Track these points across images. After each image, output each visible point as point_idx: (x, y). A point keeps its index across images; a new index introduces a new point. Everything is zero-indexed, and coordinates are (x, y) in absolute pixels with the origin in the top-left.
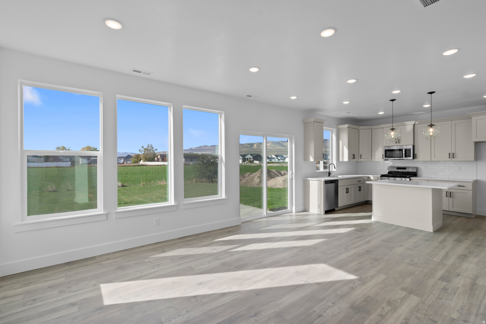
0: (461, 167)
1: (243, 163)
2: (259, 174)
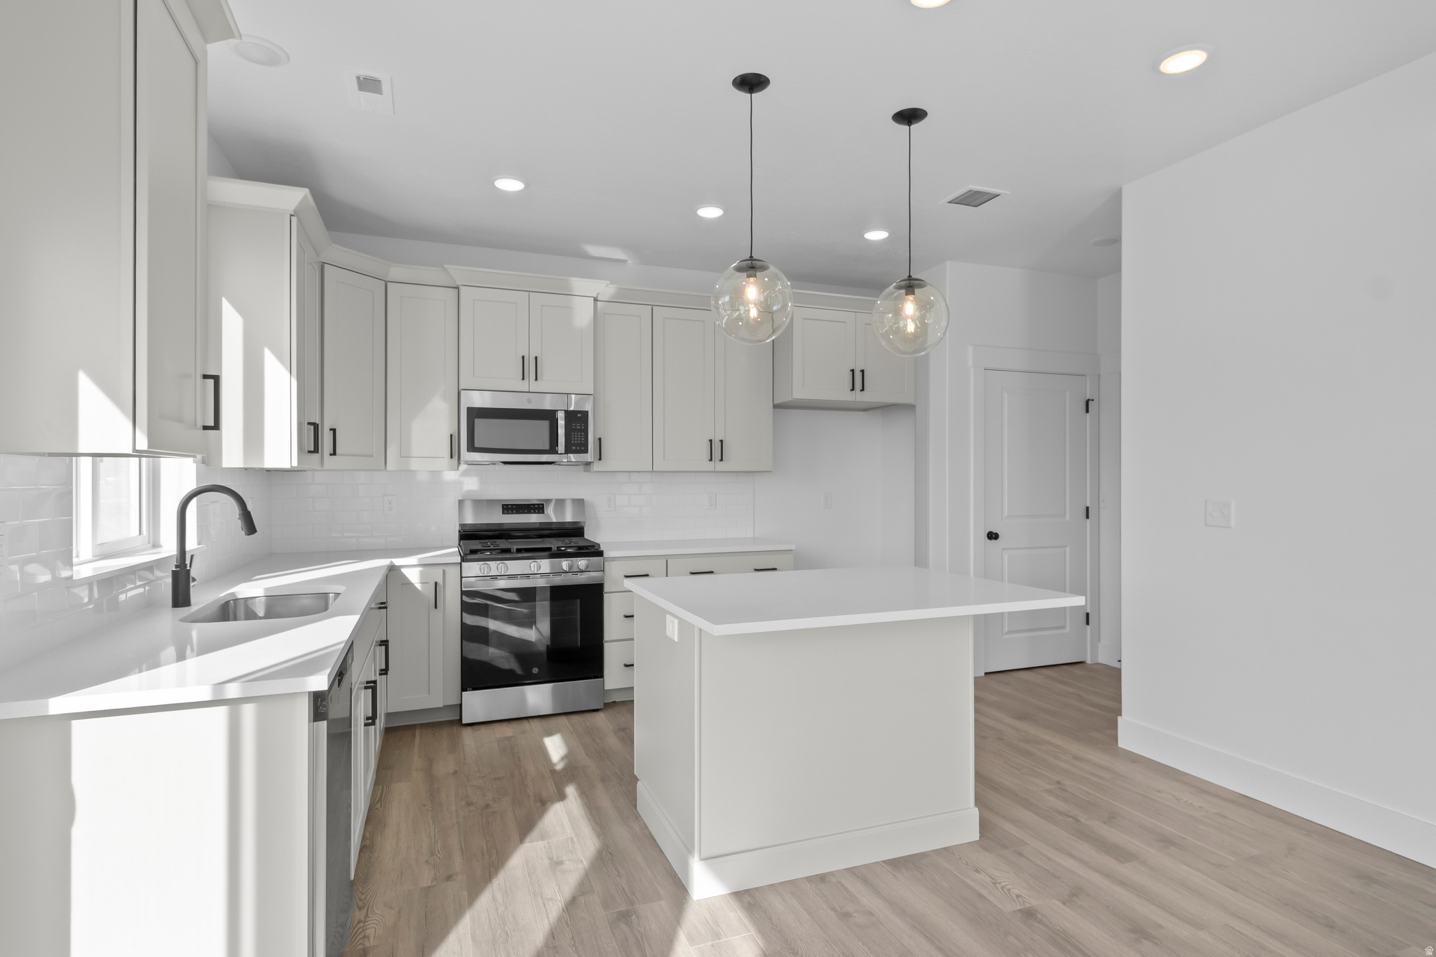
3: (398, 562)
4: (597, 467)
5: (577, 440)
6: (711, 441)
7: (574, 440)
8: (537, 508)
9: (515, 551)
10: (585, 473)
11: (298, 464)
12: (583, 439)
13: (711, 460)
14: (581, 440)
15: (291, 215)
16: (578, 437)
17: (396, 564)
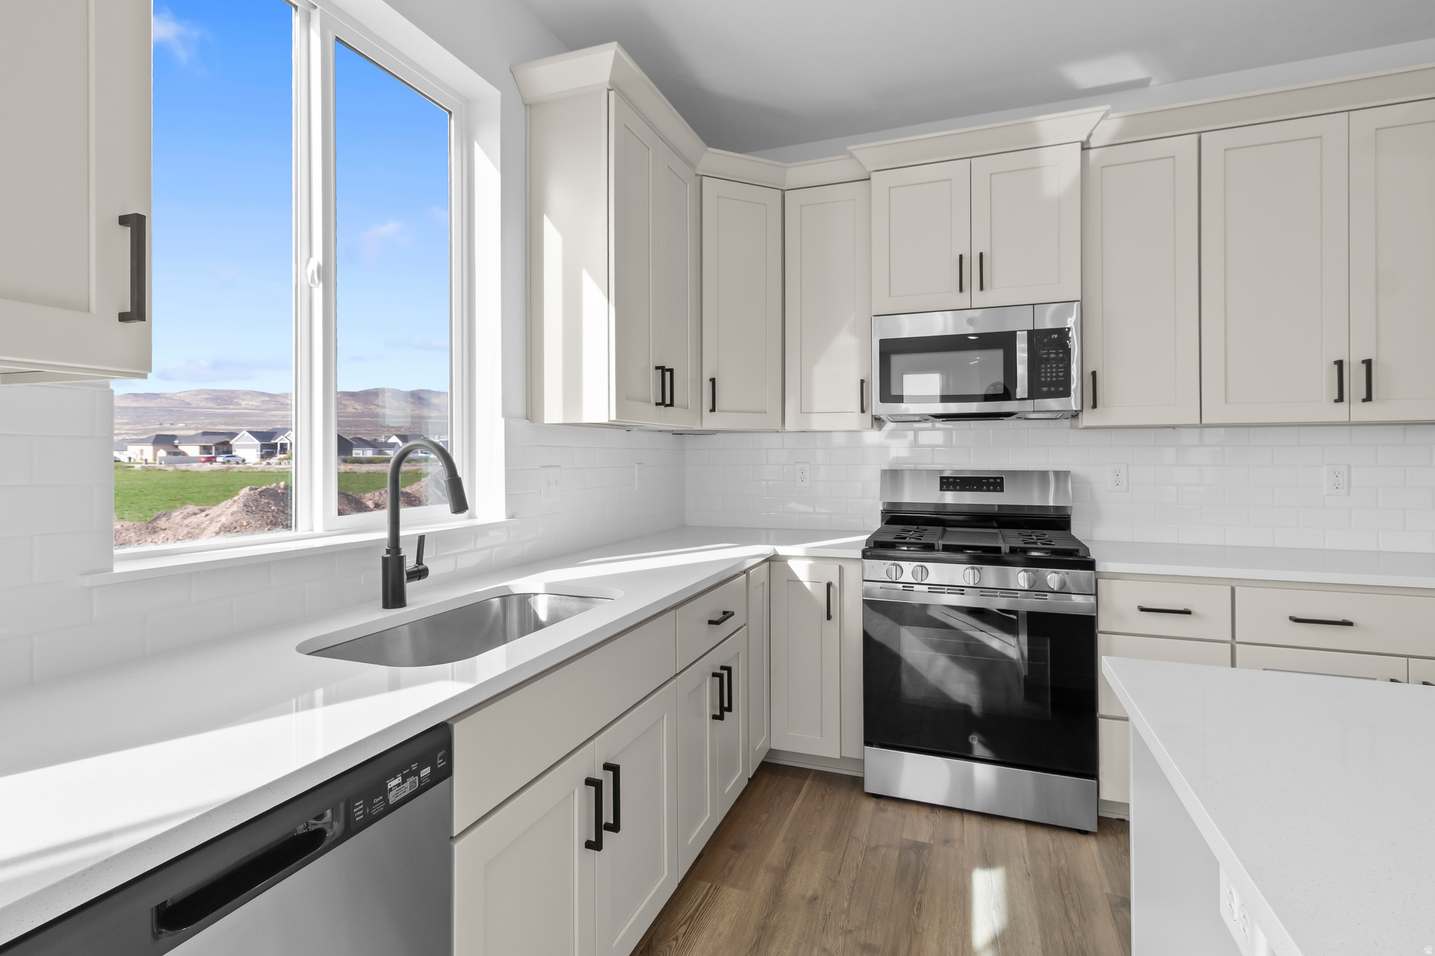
0: (1349, 467)
1: (261, 464)
2: (232, 514)
3: (782, 550)
4: (1088, 419)
5: (1052, 377)
6: (1340, 364)
7: (1046, 377)
8: (992, 484)
9: (941, 548)
10: (1072, 430)
11: (617, 417)
12: (1061, 374)
13: (1340, 399)
14: (1057, 376)
15: (609, 90)
16: (1051, 372)
17: (780, 554)
